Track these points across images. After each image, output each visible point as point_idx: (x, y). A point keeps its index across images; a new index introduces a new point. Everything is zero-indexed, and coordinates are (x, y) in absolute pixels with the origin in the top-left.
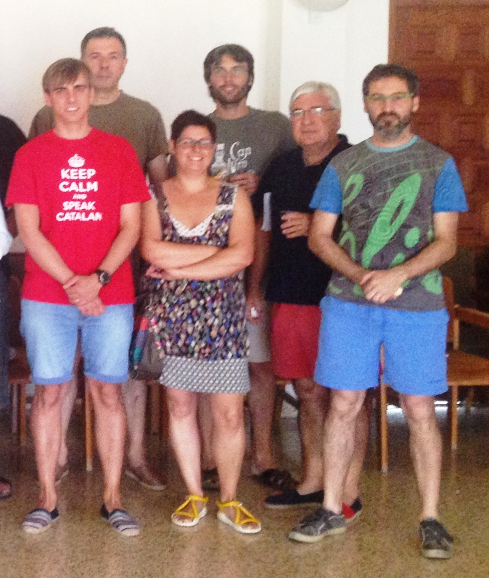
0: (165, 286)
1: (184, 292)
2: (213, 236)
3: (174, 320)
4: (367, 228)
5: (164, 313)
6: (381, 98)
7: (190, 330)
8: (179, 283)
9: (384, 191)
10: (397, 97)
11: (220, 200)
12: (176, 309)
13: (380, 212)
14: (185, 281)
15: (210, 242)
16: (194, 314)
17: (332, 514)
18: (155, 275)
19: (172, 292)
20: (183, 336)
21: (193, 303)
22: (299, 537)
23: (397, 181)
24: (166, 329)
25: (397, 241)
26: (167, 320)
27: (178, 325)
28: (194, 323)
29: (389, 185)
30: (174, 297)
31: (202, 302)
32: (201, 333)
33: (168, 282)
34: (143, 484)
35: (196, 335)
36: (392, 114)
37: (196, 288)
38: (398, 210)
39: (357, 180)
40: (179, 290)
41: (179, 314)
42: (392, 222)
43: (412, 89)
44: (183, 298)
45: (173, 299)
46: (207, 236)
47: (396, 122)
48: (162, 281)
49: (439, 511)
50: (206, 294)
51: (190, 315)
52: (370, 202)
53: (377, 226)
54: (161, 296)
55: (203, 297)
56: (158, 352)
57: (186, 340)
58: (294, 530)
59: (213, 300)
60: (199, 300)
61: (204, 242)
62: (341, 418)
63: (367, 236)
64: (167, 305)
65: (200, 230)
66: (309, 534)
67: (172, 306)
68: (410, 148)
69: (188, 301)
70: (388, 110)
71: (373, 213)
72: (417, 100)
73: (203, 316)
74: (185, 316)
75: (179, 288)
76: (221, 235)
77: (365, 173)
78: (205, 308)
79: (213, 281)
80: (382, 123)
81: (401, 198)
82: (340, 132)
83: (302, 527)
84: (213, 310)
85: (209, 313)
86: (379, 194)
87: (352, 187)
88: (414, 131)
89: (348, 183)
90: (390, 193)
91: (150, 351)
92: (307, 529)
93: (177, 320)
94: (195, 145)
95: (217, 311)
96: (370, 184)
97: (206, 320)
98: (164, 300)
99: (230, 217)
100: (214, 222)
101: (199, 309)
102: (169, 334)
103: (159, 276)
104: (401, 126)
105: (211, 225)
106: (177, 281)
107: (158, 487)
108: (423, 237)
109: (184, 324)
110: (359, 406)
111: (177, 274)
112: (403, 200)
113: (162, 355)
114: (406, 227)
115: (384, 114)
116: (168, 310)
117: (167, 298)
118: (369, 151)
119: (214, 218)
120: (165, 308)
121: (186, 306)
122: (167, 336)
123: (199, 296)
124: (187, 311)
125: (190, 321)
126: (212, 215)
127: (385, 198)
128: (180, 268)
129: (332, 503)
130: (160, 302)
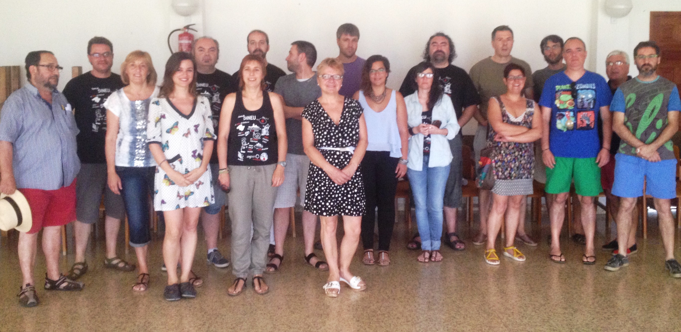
0: (503, 145)
1: (513, 148)
2: (526, 122)
3: (506, 161)
4: (638, 120)
5: (502, 158)
6: (643, 57)
7: (513, 166)
8: (510, 144)
9: (646, 102)
10: (650, 56)
11: (527, 106)
12: (508, 156)
13: (644, 112)
14: (512, 143)
15: (524, 125)
16: (516, 159)
17: (623, 257)
18: (498, 140)
19: (507, 148)
20: (509, 169)
21: (517, 154)
22: (610, 268)
23: (652, 98)
24: (501, 166)
25: (652, 126)
26: (503, 161)
27: (508, 164)
28: (515, 162)
29: (648, 99)
30: (508, 150)
31: (520, 153)
32: (518, 168)
33: (505, 143)
34: (526, 243)
35: (515, 168)
36: (649, 65)
37: (518, 146)
38: (653, 111)
39: (633, 96)
40: (511, 147)
41: (509, 159)
42: (650, 116)
43: (658, 52)
44: (513, 151)
45: (507, 152)
46: (523, 122)
47: (650, 68)
48: (502, 143)
49: (674, 254)
50: (523, 149)
51: (514, 159)
52: (640, 108)
53: (642, 120)
54: (501, 150)
55: (521, 151)
56: (494, 175)
57: (510, 170)
58: (607, 265)
59: (525, 152)
60: (519, 152)
61: (521, 125)
62: (626, 211)
63: (638, 124)
64: (504, 154)
65: (520, 119)
66: (613, 267)
67: (506, 155)
68: (657, 82)
69: (515, 152)
70: (647, 62)
71: (640, 113)
72: (659, 59)
73: (520, 159)
74: (512, 159)
75: (510, 147)
76: (529, 122)
77: (637, 93)
78: (521, 156)
79: (525, 144)
80: (644, 69)
81: (653, 106)
82: (629, 74)
83: (610, 263)
84: (525, 156)
85: (522, 158)
86: (643, 104)
87: (630, 100)
88: (658, 74)
89: (628, 98)
90: (649, 103)
91: (490, 174)
92: (612, 264)
93: (507, 162)
94: (515, 79)
95: (526, 157)
96: (639, 99)
97: (521, 161)
98: (502, 152)
99: (533, 114)
100: (526, 116)
101: (519, 156)
102: (502, 169)
103: (500, 140)
104: (652, 71)
105: (525, 117)
106: (509, 143)
107: (534, 245)
108: (664, 124)
109: (511, 163)
110: (634, 205)
111: (510, 139)
112: (655, 106)
113: (496, 177)
114: (656, 119)
115: (645, 65)
116: (504, 157)
117: (504, 151)
118: (638, 83)
119: (526, 114)
120: (502, 156)
121: (513, 155)
122: (500, 170)
123: (519, 150)
124: (513, 157)
125: (513, 162)
126: (525, 112)
127: (647, 105)
128: (511, 136)
129: (622, 251)
130: (500, 153)
